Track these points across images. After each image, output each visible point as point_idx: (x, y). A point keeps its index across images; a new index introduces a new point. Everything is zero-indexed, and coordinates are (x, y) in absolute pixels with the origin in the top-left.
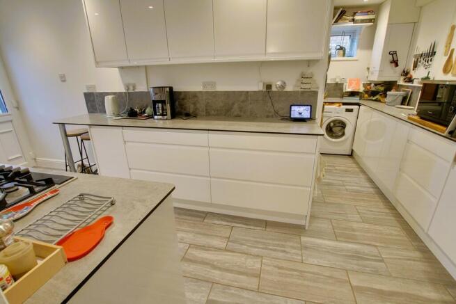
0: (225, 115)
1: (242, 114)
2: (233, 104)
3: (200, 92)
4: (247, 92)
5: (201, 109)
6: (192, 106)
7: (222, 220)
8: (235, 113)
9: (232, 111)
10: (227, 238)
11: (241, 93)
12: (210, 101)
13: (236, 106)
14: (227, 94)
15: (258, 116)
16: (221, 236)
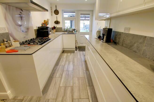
0: (129, 49)
1: (137, 51)
2: (135, 43)
3: (122, 33)
4: (146, 37)
5: (120, 42)
6: (118, 39)
7: (91, 93)
8: (134, 50)
9: (133, 47)
10: (80, 98)
11: (141, 37)
12: (125, 39)
13: (136, 45)
14: (134, 36)
15: (147, 56)
16: (80, 95)
